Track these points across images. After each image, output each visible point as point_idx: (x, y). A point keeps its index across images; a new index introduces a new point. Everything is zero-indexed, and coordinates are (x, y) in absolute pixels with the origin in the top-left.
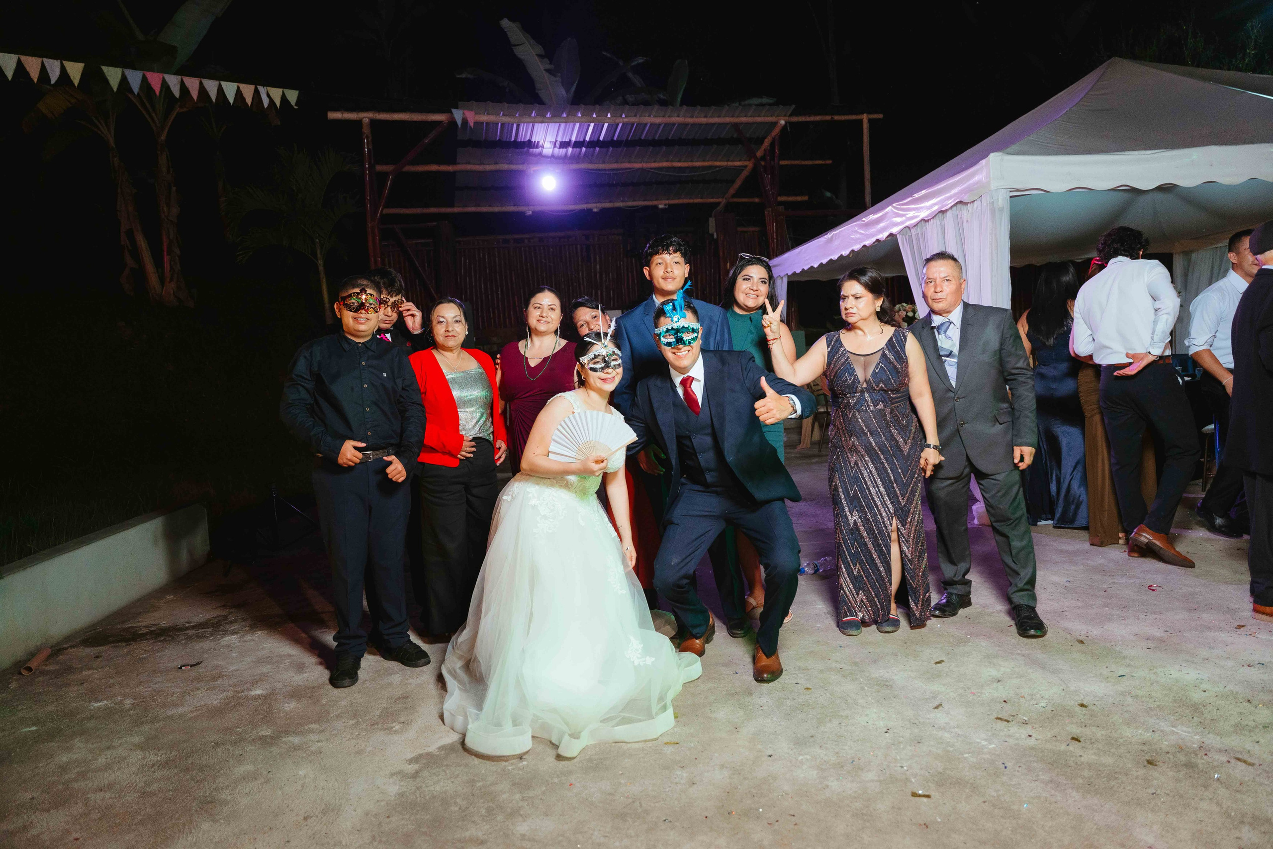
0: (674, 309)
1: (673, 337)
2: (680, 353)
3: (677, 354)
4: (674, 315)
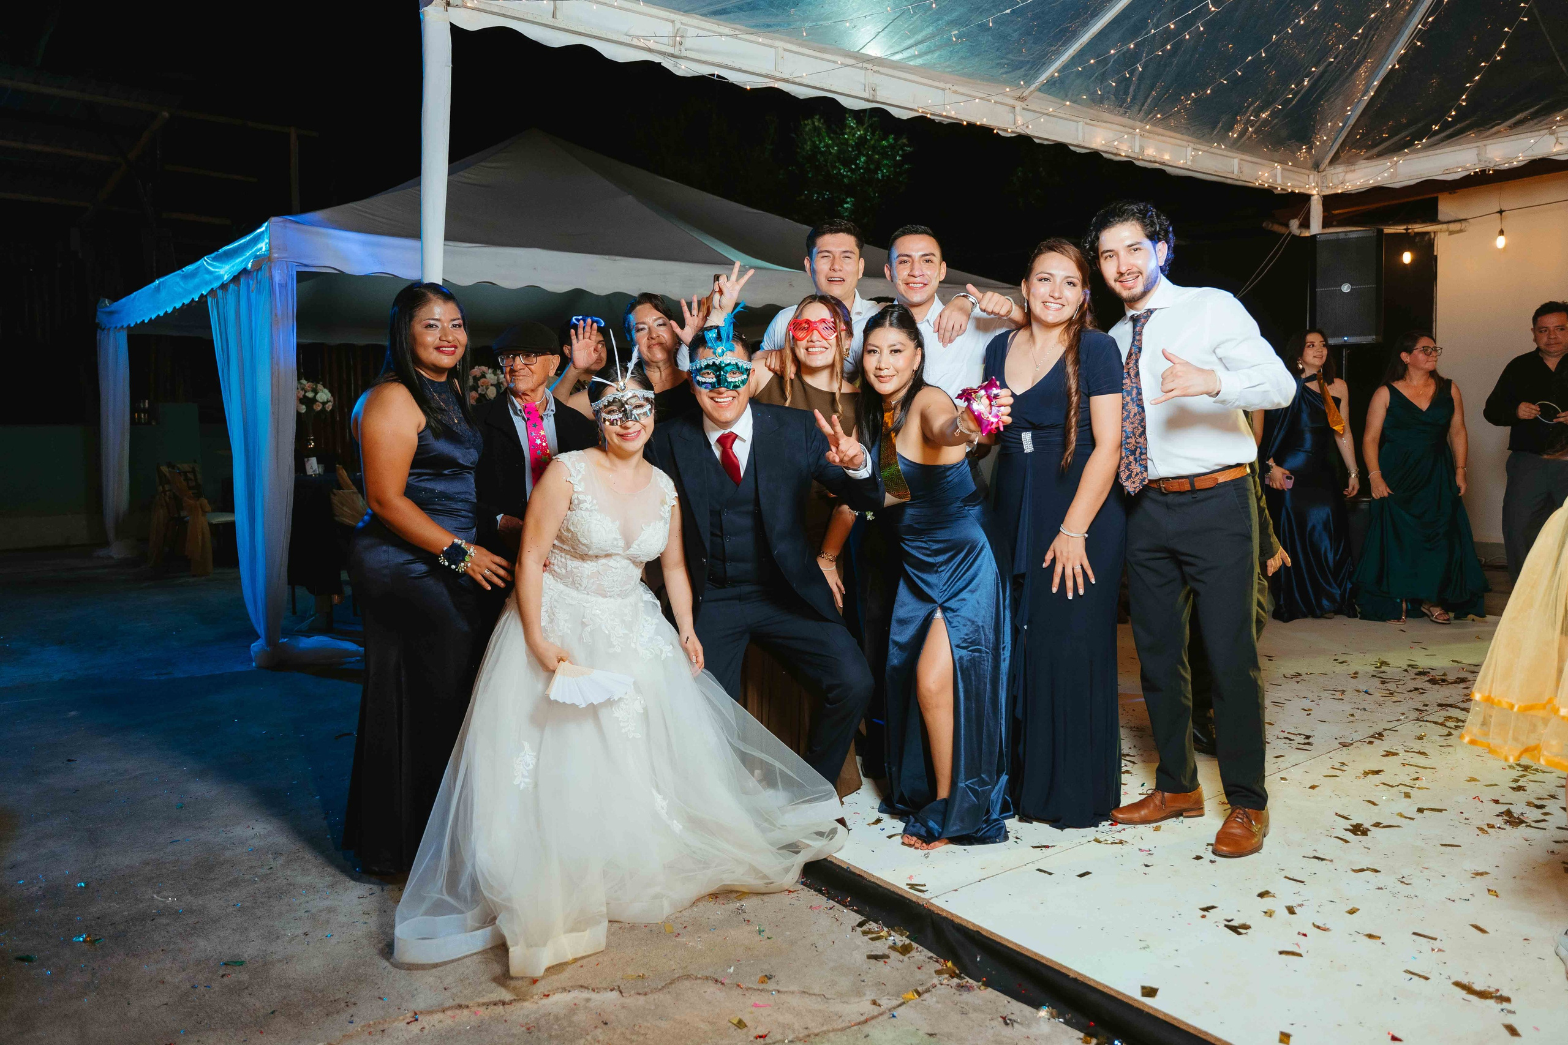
0: (719, 338)
1: (712, 375)
2: (720, 398)
3: (717, 400)
4: (718, 346)
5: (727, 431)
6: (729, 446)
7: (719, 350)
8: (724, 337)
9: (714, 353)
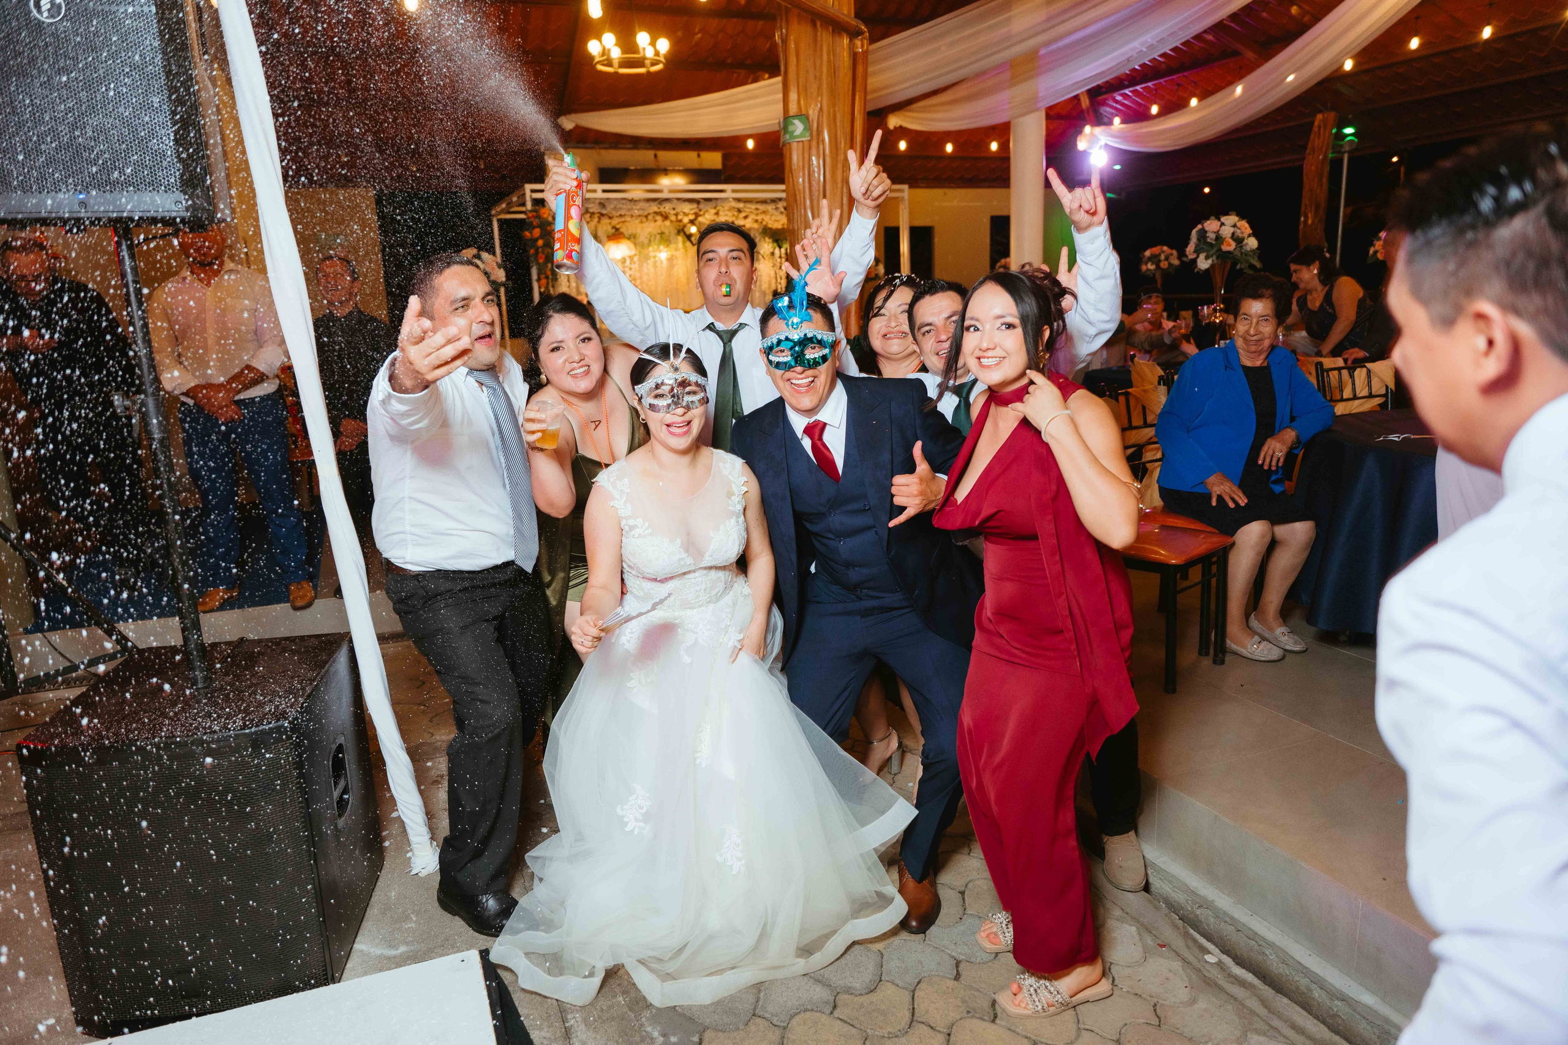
1: (787, 353)
2: (799, 379)
5: (814, 420)
7: (792, 321)
8: (797, 303)
9: (787, 325)
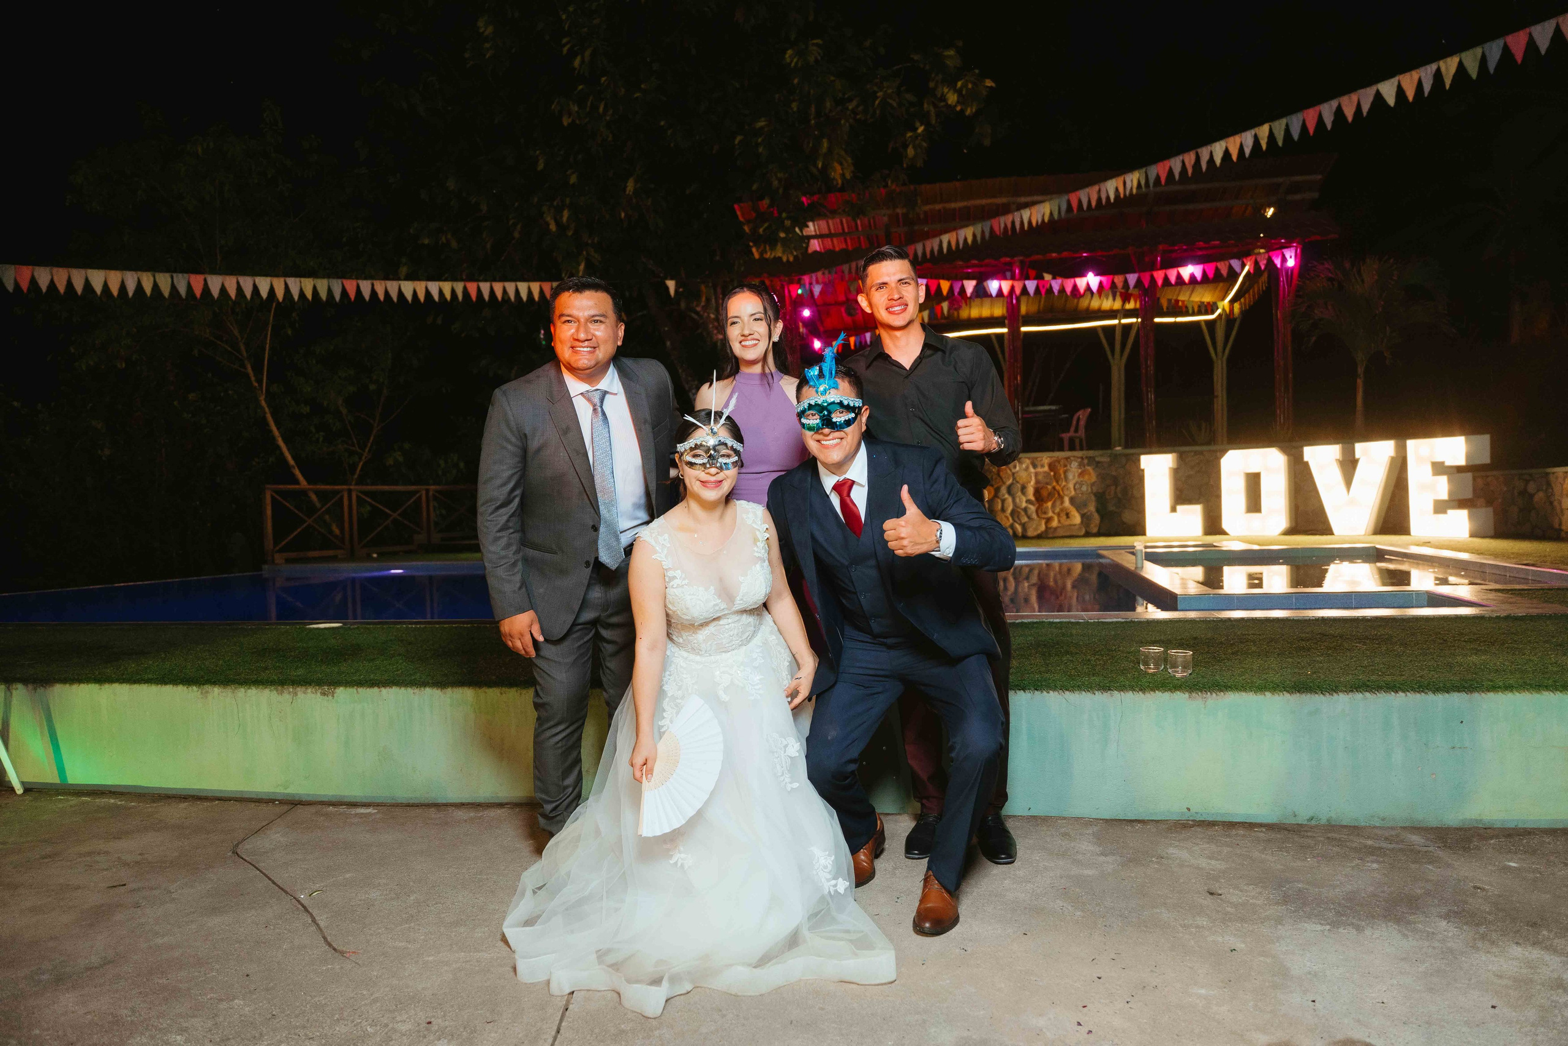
1: (817, 416)
2: (826, 441)
3: (823, 442)
4: (820, 384)
5: (842, 478)
6: (845, 494)
7: (821, 389)
8: (826, 373)
9: (817, 392)
